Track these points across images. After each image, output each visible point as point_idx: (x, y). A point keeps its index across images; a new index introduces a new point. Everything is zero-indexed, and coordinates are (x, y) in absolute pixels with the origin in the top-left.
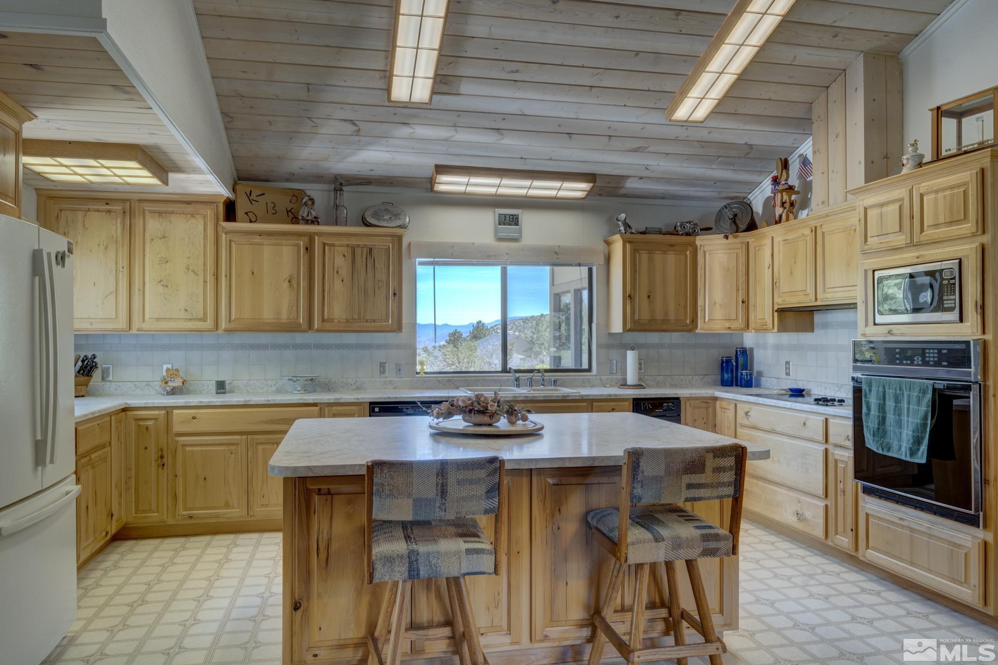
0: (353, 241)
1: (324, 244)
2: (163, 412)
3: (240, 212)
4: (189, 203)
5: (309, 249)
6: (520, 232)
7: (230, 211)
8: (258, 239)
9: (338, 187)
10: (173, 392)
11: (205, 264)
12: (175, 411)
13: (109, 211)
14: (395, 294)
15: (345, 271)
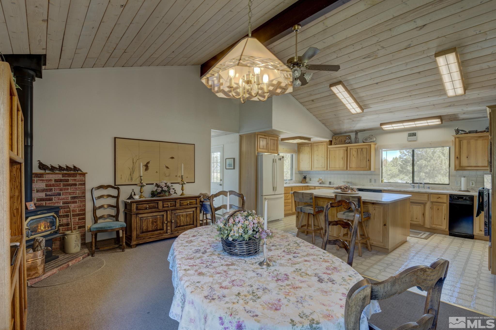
0: (358, 147)
1: (350, 149)
2: (314, 187)
3: (333, 143)
4: (322, 142)
5: (347, 150)
6: (417, 138)
7: (331, 143)
8: (335, 149)
9: (356, 133)
10: (321, 183)
11: (325, 156)
12: (316, 187)
13: (308, 146)
14: (368, 160)
15: (355, 155)
